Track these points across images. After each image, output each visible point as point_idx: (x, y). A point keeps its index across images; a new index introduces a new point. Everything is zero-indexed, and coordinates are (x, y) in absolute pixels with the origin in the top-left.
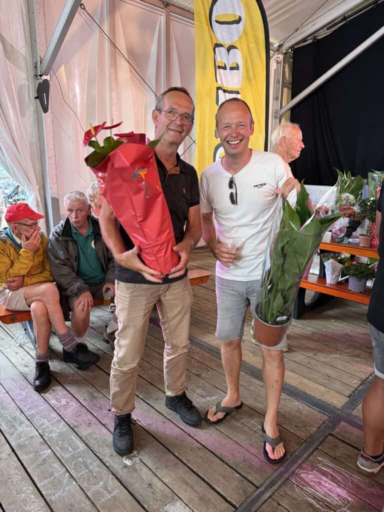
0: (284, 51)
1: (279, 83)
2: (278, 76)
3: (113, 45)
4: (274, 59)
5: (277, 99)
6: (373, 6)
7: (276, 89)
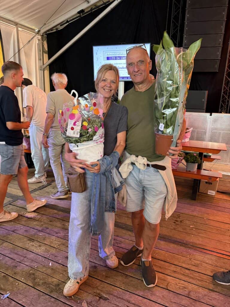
0: (41, 34)
1: (40, 51)
2: (39, 47)
4: (37, 38)
5: (40, 60)
7: (39, 54)
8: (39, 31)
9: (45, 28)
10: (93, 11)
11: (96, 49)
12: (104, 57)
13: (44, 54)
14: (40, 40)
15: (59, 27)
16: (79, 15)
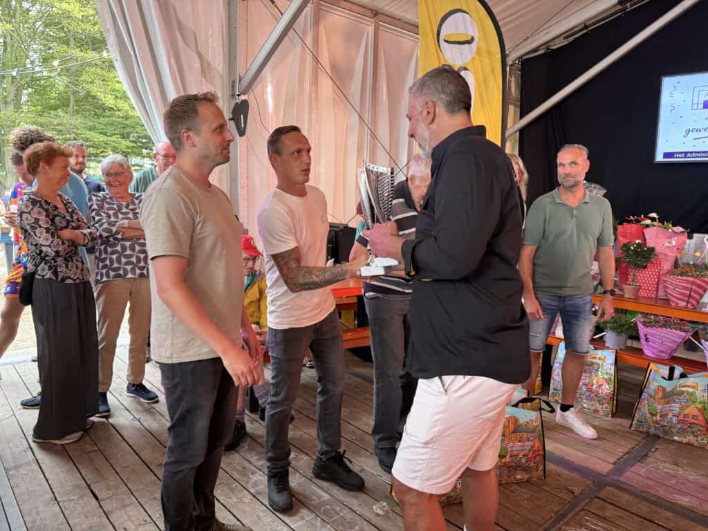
0: (510, 63)
3: (316, 60)
6: (620, 14)
11: (668, 83)
12: (695, 102)
13: (510, 106)
15: (559, 41)
16: (620, 7)
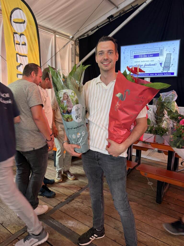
0: (75, 40)
1: (73, 54)
2: (73, 51)
4: (71, 43)
5: (73, 61)
6: (108, 22)
7: (72, 57)
8: (73, 37)
9: (78, 34)
10: (121, 15)
11: (123, 49)
12: (131, 56)
13: (76, 57)
14: (73, 45)
15: (90, 33)
